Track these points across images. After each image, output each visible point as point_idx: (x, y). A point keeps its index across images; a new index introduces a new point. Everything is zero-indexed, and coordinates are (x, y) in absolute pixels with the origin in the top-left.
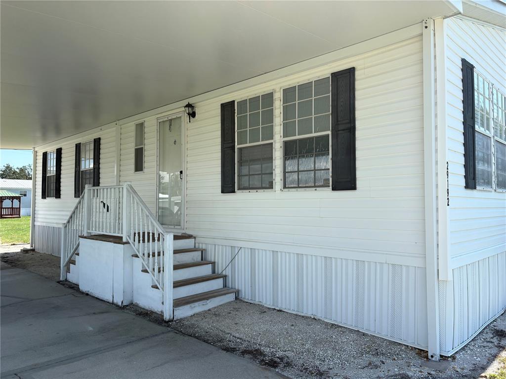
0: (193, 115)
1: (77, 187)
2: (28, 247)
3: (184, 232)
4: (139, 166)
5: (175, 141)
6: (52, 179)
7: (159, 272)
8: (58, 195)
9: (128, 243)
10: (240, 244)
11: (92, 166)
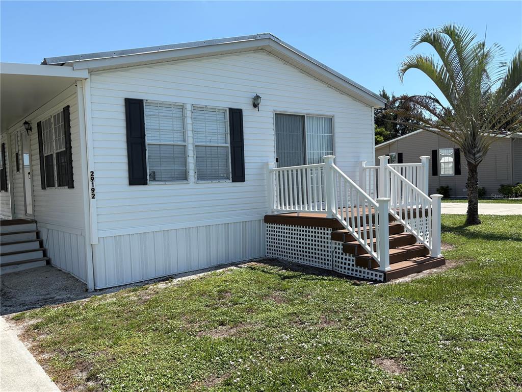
0: (31, 129)
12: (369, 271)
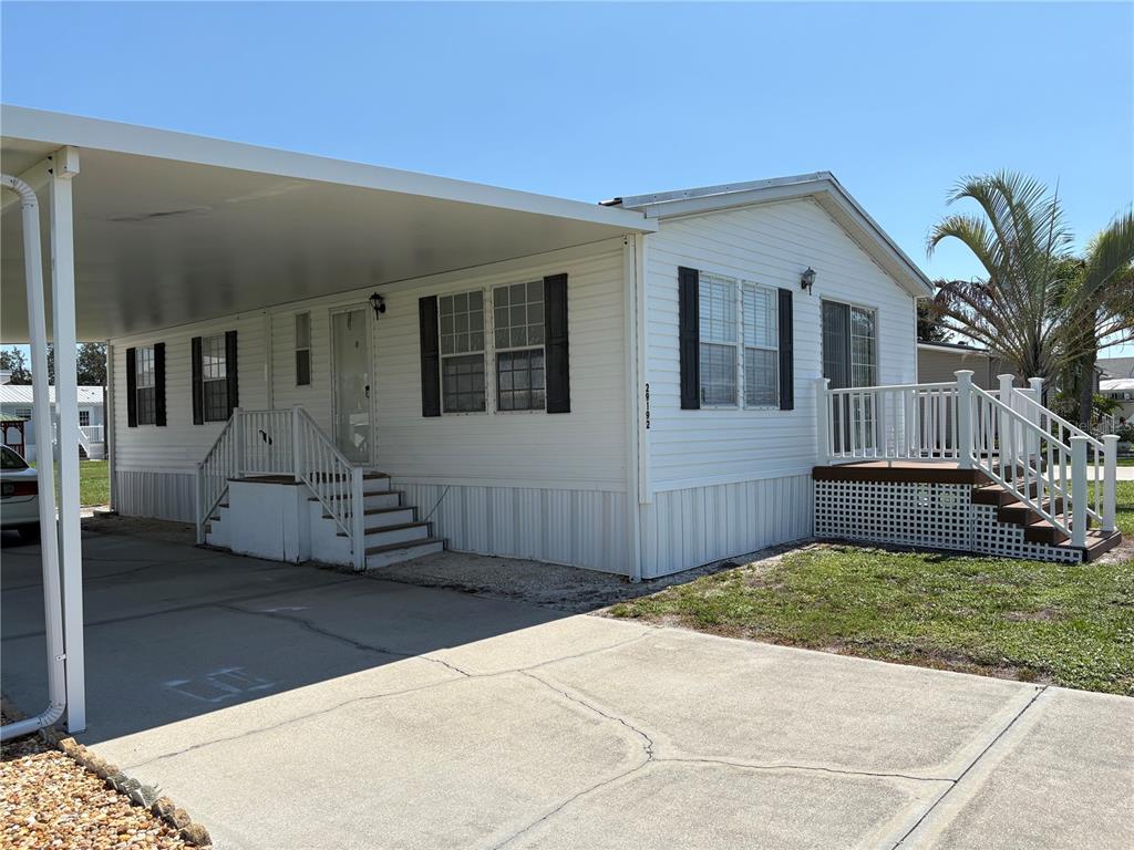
0: (382, 309)
1: (197, 407)
2: (106, 509)
3: (374, 470)
4: (303, 378)
5: (357, 343)
6: (147, 394)
7: (346, 516)
8: (161, 420)
9: (302, 483)
10: (450, 482)
11: (223, 374)
12: (1051, 549)
